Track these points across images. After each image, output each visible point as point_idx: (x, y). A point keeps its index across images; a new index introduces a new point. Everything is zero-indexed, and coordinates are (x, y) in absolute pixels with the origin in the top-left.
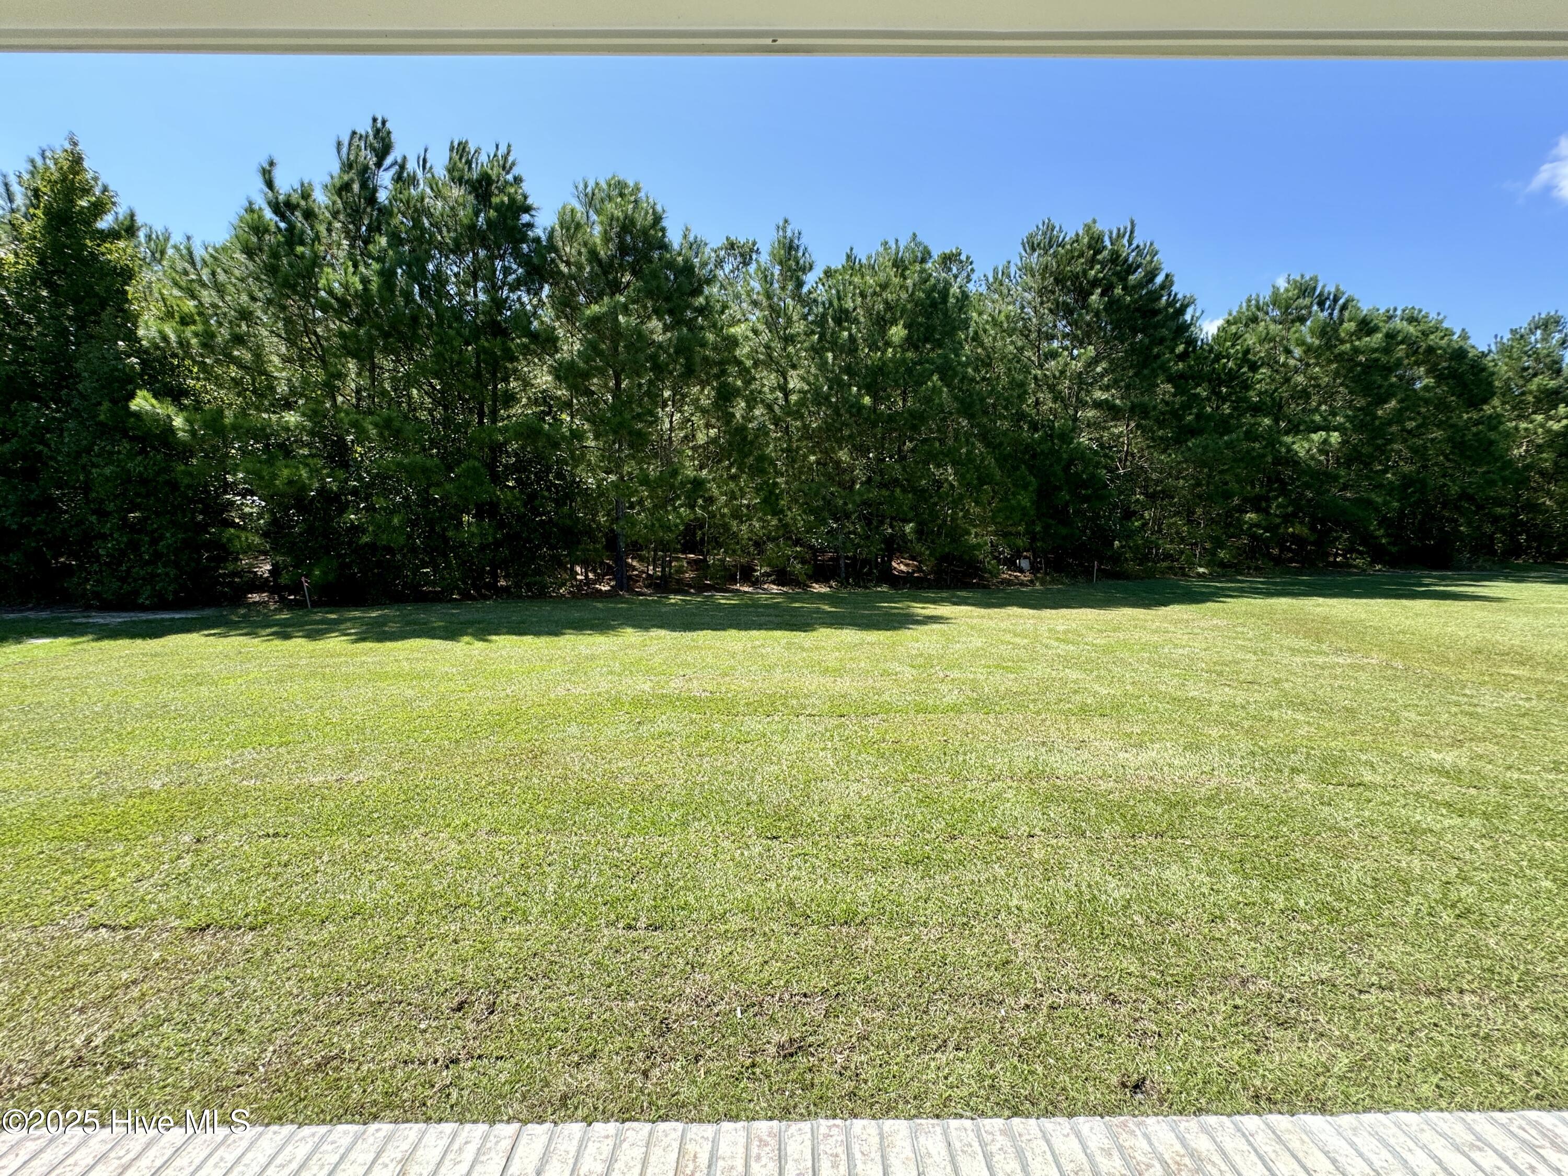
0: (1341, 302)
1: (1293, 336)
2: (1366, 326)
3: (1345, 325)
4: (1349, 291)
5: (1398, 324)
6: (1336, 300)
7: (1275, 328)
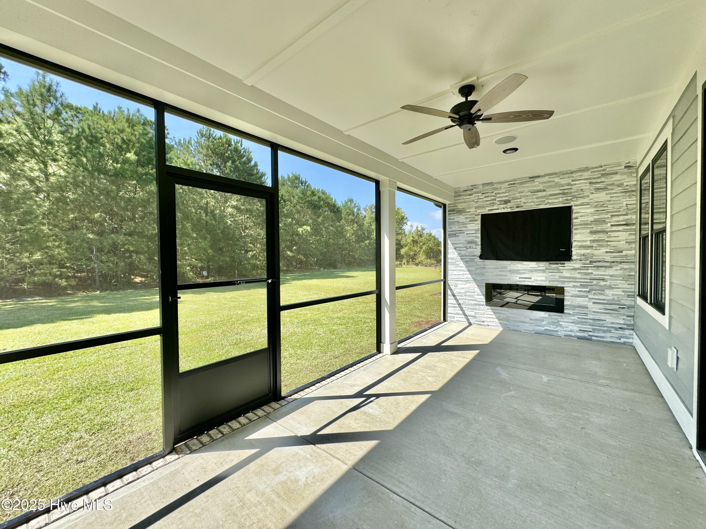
0: (307, 184)
1: (295, 192)
2: (313, 194)
3: (308, 192)
4: (309, 182)
5: (321, 194)
6: (305, 184)
7: (290, 189)
